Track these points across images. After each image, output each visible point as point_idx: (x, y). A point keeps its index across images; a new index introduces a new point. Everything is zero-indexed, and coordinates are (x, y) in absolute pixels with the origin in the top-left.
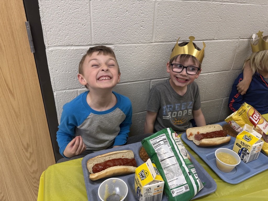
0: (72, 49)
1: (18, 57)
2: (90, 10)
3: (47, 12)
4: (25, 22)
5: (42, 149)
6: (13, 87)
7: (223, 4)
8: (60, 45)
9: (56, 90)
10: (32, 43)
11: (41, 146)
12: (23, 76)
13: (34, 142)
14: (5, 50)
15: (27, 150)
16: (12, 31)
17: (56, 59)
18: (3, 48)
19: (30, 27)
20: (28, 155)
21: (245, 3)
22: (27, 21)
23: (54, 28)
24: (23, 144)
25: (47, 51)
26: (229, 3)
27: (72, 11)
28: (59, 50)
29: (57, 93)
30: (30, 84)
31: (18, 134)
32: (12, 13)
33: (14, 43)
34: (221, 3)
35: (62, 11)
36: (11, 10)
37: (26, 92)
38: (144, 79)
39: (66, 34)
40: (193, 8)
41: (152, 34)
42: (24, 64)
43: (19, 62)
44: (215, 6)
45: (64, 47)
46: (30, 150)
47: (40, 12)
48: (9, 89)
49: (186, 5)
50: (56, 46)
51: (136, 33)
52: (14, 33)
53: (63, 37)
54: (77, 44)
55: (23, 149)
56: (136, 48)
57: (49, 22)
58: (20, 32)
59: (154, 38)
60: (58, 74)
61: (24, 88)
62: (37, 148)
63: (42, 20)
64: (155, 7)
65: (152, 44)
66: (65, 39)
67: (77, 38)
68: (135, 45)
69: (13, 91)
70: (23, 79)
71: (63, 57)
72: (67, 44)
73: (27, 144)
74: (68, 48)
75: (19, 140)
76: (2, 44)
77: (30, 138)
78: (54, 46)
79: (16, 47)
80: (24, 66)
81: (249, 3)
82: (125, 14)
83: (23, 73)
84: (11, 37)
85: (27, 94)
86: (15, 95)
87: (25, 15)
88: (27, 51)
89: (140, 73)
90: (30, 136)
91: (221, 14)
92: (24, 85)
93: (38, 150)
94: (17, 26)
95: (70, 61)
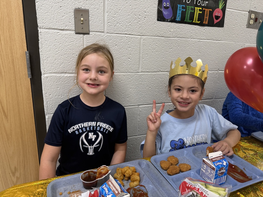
0: (66, 76)
1: (16, 82)
2: (83, 43)
3: (45, 44)
4: (26, 52)
5: (29, 174)
6: (7, 110)
7: (200, 41)
8: (55, 72)
9: (48, 114)
10: (30, 69)
11: (29, 171)
12: (18, 100)
13: (22, 165)
14: (5, 76)
15: (14, 174)
16: (13, 59)
17: (50, 84)
18: (3, 74)
19: (29, 56)
20: (15, 180)
21: (220, 40)
22: (27, 51)
23: (50, 58)
24: (10, 168)
25: (43, 77)
26: (205, 40)
27: (68, 44)
28: (54, 76)
29: (49, 116)
30: (24, 107)
31: (7, 157)
32: (14, 44)
33: (13, 69)
34: (199, 40)
35: (59, 44)
36: (14, 42)
37: (19, 115)
38: (132, 105)
39: (61, 63)
40: (174, 44)
41: (139, 65)
42: (20, 89)
43: (16, 86)
44: (194, 42)
45: (58, 74)
46: (17, 174)
47: (39, 43)
48: (4, 111)
49: (167, 41)
50: (51, 73)
51: (124, 64)
52: (14, 61)
53: (58, 65)
54: (70, 72)
55: (10, 172)
56: (124, 77)
57: (46, 52)
58: (20, 60)
59: (140, 68)
60: (51, 98)
61: (18, 111)
62: (24, 172)
63: (40, 51)
64: (140, 42)
65: (139, 73)
66: (60, 67)
67: (71, 67)
68: (124, 74)
69: (8, 113)
70: (18, 102)
71: (57, 83)
72: (62, 72)
73: (15, 167)
74: (62, 75)
75: (7, 164)
76: (3, 71)
77: (19, 161)
78: (50, 73)
79: (15, 73)
80: (20, 90)
81: (223, 41)
82: (115, 47)
83: (19, 97)
84: (11, 64)
85: (20, 116)
86: (9, 117)
87: (26, 45)
88: (24, 77)
89: (128, 99)
90: (18, 159)
91: (200, 49)
92: (19, 108)
93: (25, 175)
94: (18, 55)
95: (63, 86)
